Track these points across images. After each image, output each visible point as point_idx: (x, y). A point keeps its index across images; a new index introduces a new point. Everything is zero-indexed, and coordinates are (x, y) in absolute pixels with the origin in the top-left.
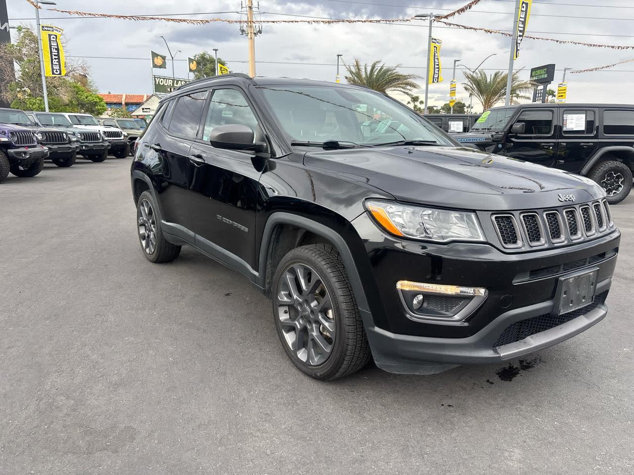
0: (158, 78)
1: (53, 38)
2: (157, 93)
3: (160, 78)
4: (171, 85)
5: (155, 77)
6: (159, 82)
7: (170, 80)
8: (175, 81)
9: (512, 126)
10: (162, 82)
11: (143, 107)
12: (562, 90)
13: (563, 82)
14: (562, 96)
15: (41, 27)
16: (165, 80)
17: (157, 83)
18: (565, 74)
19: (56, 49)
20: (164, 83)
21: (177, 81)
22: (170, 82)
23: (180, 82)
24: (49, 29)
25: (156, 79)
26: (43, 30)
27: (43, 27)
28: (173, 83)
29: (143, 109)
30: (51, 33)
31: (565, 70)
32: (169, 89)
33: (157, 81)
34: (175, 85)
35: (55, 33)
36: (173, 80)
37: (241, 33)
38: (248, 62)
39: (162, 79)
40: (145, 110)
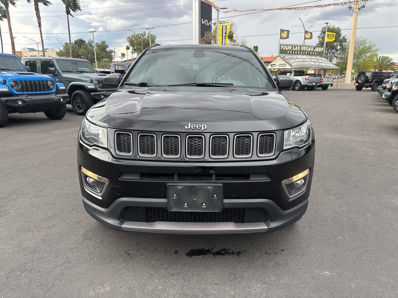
0: (282, 45)
1: (224, 27)
2: (280, 55)
3: (284, 45)
4: (291, 49)
5: (280, 45)
6: (283, 48)
7: (290, 46)
8: (294, 47)
10: (284, 48)
11: (271, 63)
15: (219, 22)
16: (287, 46)
17: (281, 49)
19: (225, 33)
20: (286, 48)
21: (295, 47)
22: (290, 48)
23: (297, 47)
24: (222, 23)
25: (281, 46)
26: (220, 24)
27: (220, 22)
28: (292, 48)
29: (271, 65)
30: (223, 25)
32: (289, 52)
33: (282, 47)
34: (293, 49)
35: (226, 24)
36: (292, 46)
37: (349, 9)
38: (351, 29)
39: (285, 46)
40: (272, 66)
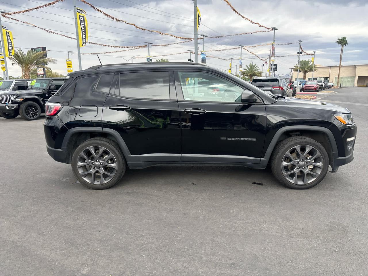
9: (50, 87)
12: (69, 63)
13: (69, 58)
14: (70, 66)
18: (68, 54)
31: (68, 52)
